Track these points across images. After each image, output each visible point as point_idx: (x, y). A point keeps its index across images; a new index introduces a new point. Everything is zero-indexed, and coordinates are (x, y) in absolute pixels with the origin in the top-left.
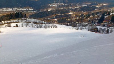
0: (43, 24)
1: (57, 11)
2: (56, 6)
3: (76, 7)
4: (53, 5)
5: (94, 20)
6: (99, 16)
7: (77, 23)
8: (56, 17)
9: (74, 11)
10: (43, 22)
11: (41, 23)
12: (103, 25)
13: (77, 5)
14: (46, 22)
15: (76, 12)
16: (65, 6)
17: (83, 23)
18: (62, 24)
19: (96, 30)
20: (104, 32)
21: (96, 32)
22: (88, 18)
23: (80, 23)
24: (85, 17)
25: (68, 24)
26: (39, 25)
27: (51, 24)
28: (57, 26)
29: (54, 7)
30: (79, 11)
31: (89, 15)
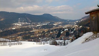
0: (7, 42)
1: (22, 29)
2: (20, 25)
3: (38, 26)
4: (17, 24)
5: (53, 35)
6: (56, 32)
7: (40, 38)
8: (20, 35)
9: (37, 29)
10: (8, 40)
11: (5, 41)
12: (61, 39)
13: (39, 24)
14: (10, 40)
15: (39, 29)
16: (28, 25)
17: (45, 38)
18: (27, 41)
19: (55, 44)
20: (62, 45)
21: (56, 45)
22: (49, 34)
23: (42, 39)
24: (46, 33)
25: (32, 40)
26: (3, 44)
27: (16, 41)
28: (21, 43)
29: (19, 25)
30: (41, 28)
31: (49, 32)
